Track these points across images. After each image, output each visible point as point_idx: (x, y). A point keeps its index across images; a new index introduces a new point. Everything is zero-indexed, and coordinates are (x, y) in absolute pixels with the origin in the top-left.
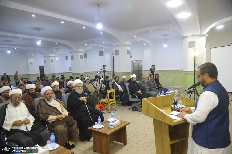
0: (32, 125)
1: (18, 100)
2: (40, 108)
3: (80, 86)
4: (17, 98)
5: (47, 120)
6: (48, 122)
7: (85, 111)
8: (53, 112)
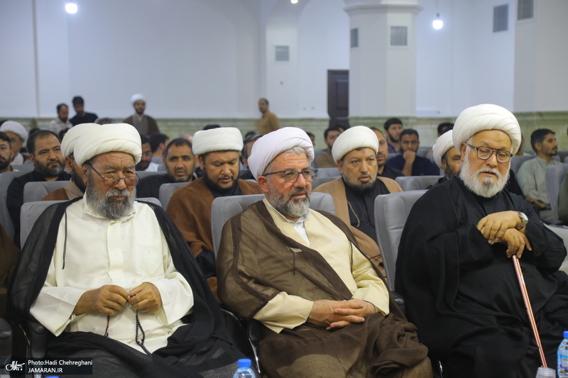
0: (175, 329)
1: (122, 183)
2: (230, 247)
3: (496, 145)
4: (121, 174)
5: (258, 317)
6: (261, 329)
7: (504, 307)
8: (298, 276)
